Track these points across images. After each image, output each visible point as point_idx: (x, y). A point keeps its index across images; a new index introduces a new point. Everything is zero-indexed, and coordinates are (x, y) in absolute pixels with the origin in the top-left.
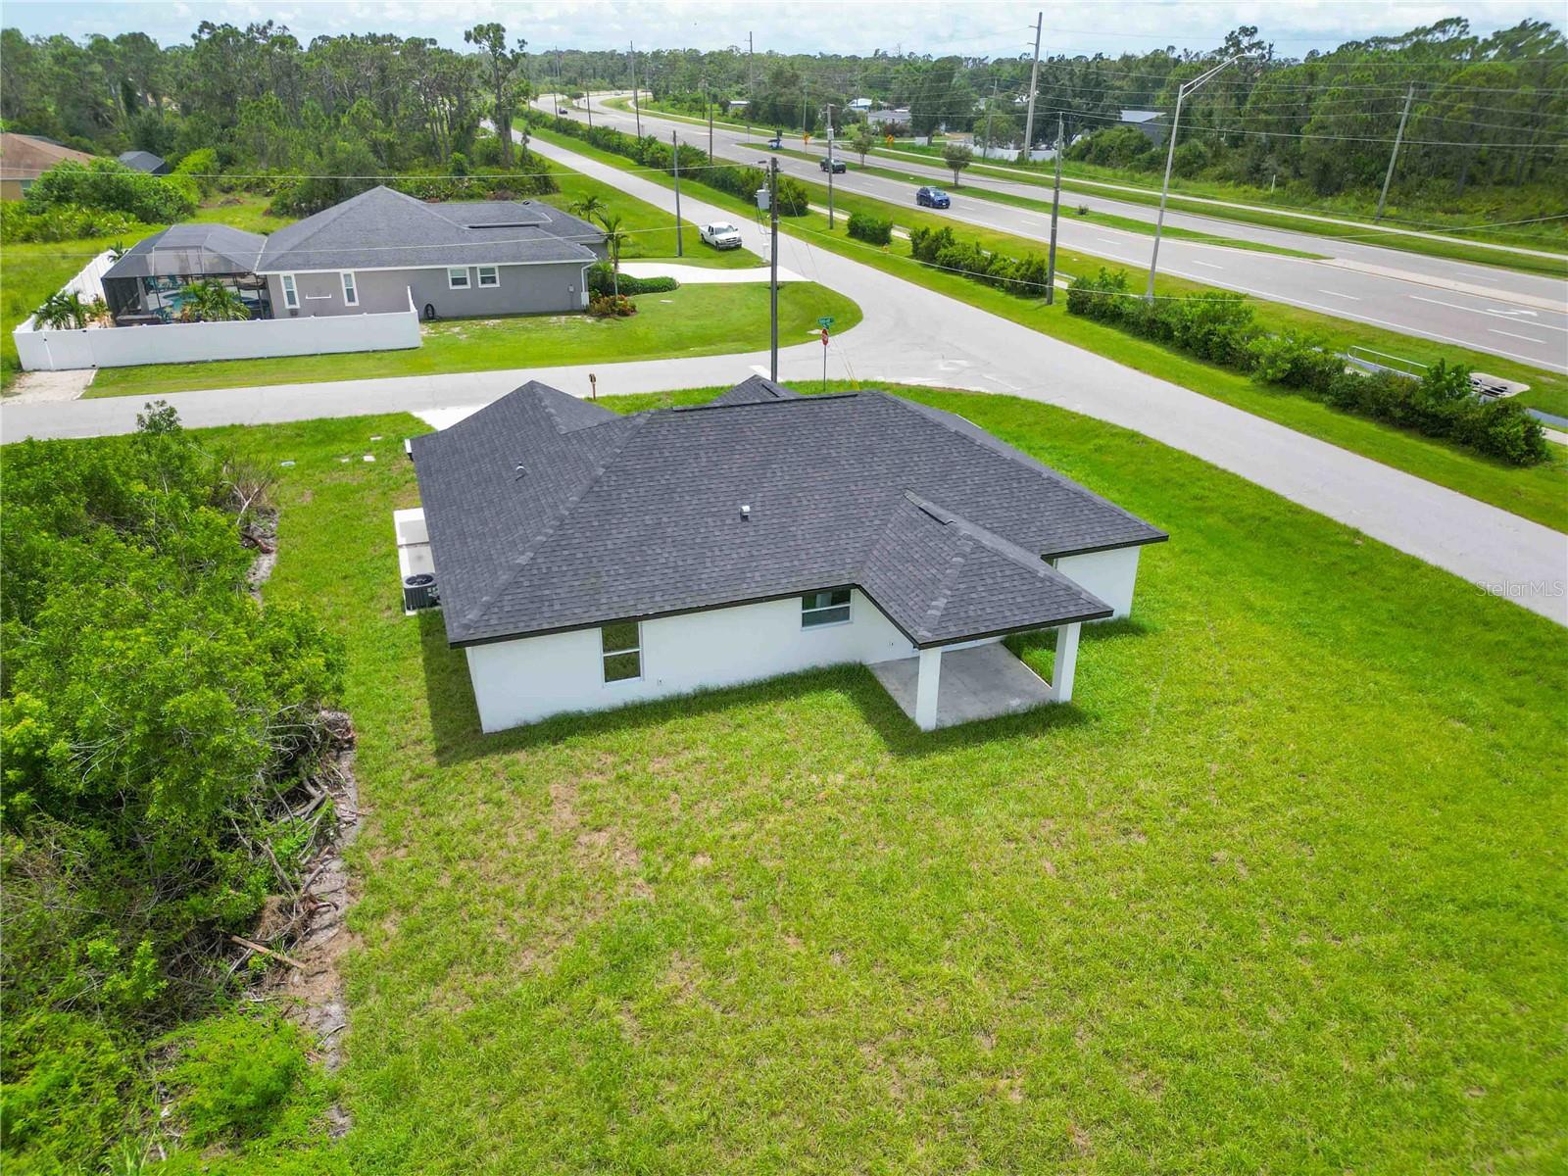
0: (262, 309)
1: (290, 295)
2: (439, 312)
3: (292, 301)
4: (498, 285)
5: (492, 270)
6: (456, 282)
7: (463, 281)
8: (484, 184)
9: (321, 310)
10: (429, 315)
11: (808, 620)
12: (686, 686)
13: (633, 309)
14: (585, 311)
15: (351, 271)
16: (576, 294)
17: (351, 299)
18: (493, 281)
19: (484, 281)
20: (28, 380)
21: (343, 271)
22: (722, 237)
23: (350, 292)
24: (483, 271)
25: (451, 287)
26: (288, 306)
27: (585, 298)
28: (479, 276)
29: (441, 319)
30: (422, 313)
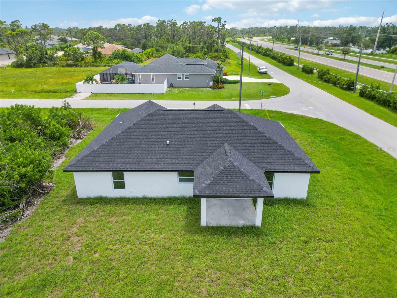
0: (133, 82)
1: (140, 79)
3: (140, 81)
4: (189, 79)
5: (188, 75)
6: (179, 78)
8: (210, 57)
9: (146, 83)
10: (171, 86)
11: (181, 180)
12: (140, 195)
13: (223, 88)
14: (211, 87)
15: (153, 74)
16: (209, 83)
17: (153, 81)
19: (186, 78)
20: (77, 95)
21: (152, 74)
22: (262, 71)
23: (153, 79)
24: (185, 75)
25: (177, 79)
26: (139, 82)
27: (211, 84)
29: (174, 87)
30: (169, 86)
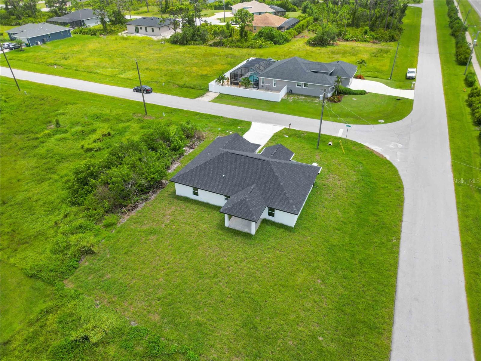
0: (257, 85)
1: (263, 82)
2: (293, 92)
3: (263, 84)
4: (308, 88)
5: (307, 84)
6: (298, 85)
7: (300, 86)
8: (371, 37)
12: (205, 201)
13: (340, 101)
14: (328, 99)
15: (276, 79)
18: (307, 87)
19: (305, 86)
20: (208, 94)
21: (274, 79)
22: (409, 75)
23: (275, 84)
24: (305, 84)
25: (297, 87)
27: (329, 95)
28: (304, 85)
29: (293, 94)
30: (289, 92)
